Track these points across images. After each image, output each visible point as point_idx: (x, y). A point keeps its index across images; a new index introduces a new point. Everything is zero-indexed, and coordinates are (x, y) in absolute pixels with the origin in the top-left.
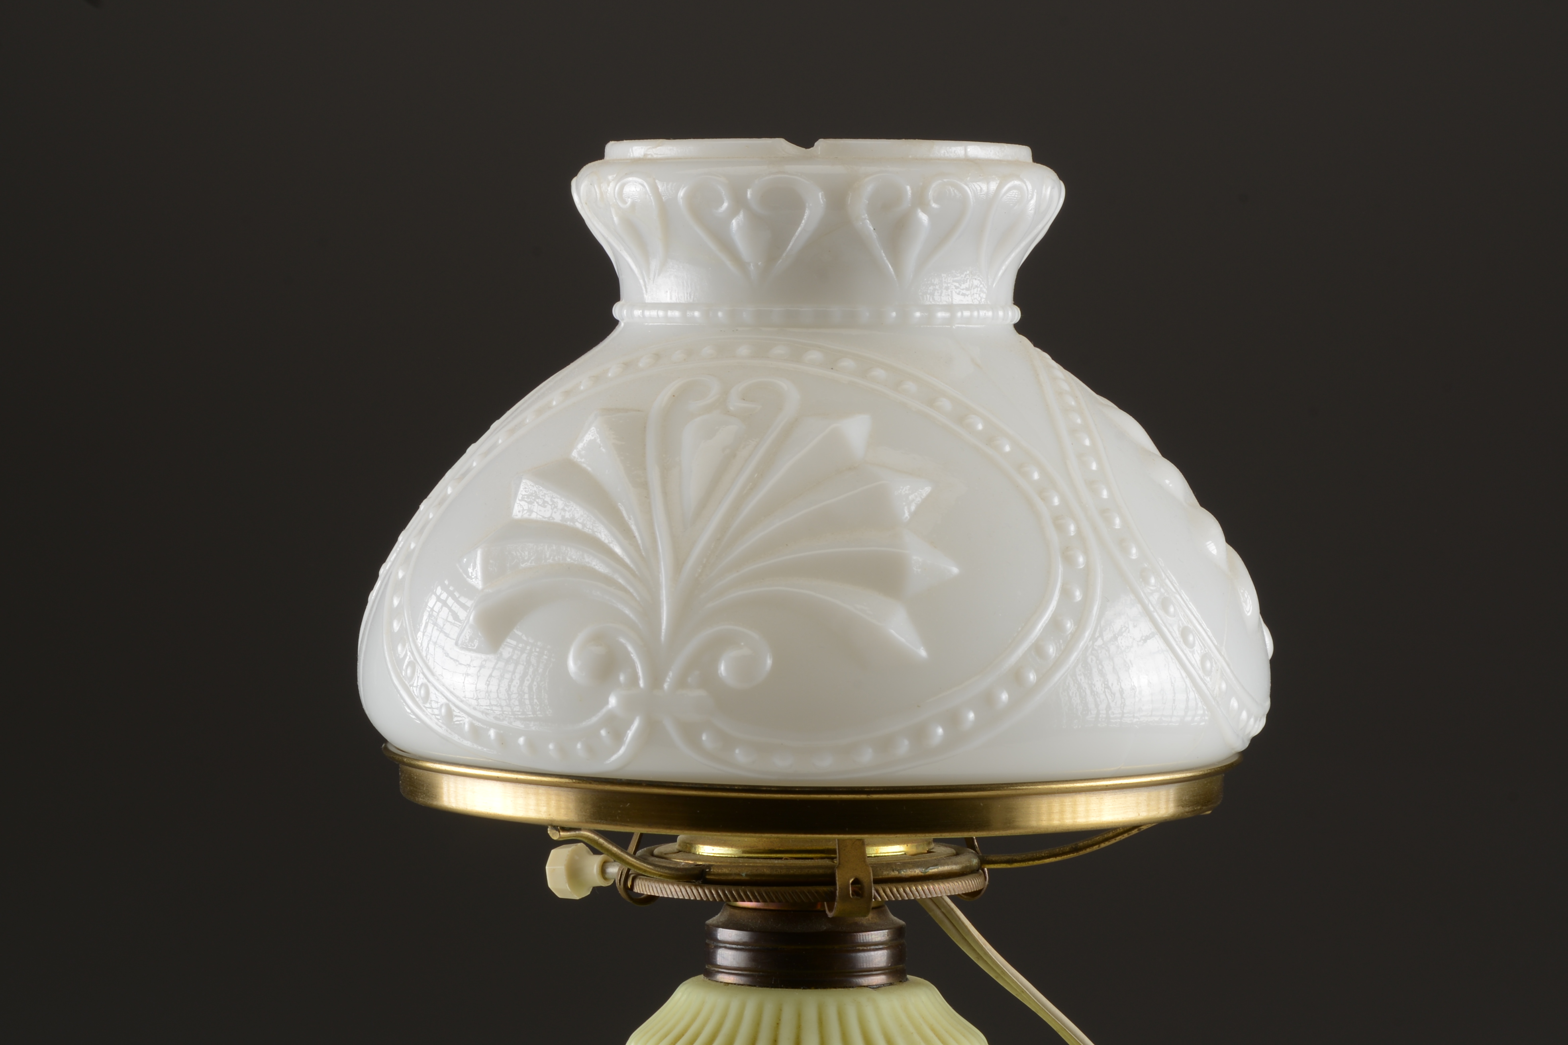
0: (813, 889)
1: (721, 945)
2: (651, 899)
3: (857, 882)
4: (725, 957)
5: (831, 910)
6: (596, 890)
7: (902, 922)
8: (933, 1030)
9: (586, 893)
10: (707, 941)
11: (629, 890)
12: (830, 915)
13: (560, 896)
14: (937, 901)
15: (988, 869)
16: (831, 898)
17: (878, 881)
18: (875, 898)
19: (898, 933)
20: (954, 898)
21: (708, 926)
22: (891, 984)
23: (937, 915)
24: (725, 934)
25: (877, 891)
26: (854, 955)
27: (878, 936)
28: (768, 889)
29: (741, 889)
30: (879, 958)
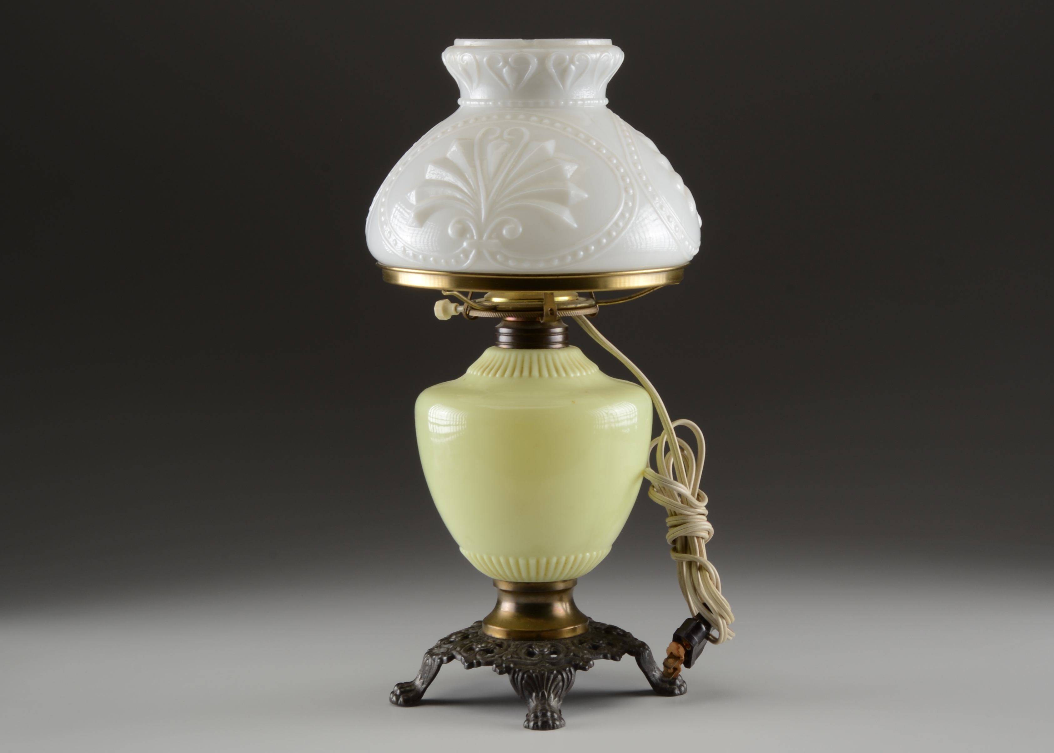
0: (535, 312)
1: (501, 334)
2: (476, 318)
3: (551, 310)
4: (503, 339)
5: (542, 320)
6: (453, 317)
7: (567, 326)
8: (579, 363)
9: (449, 318)
10: (496, 333)
11: (468, 315)
12: (542, 322)
13: (439, 319)
14: (579, 317)
15: (599, 306)
16: (542, 316)
17: (559, 310)
18: (558, 315)
19: (566, 329)
20: (586, 316)
21: (496, 328)
22: (563, 348)
23: (580, 322)
24: (503, 330)
25: (559, 313)
26: (550, 337)
27: (559, 330)
28: (519, 313)
29: (509, 313)
30: (559, 338)
